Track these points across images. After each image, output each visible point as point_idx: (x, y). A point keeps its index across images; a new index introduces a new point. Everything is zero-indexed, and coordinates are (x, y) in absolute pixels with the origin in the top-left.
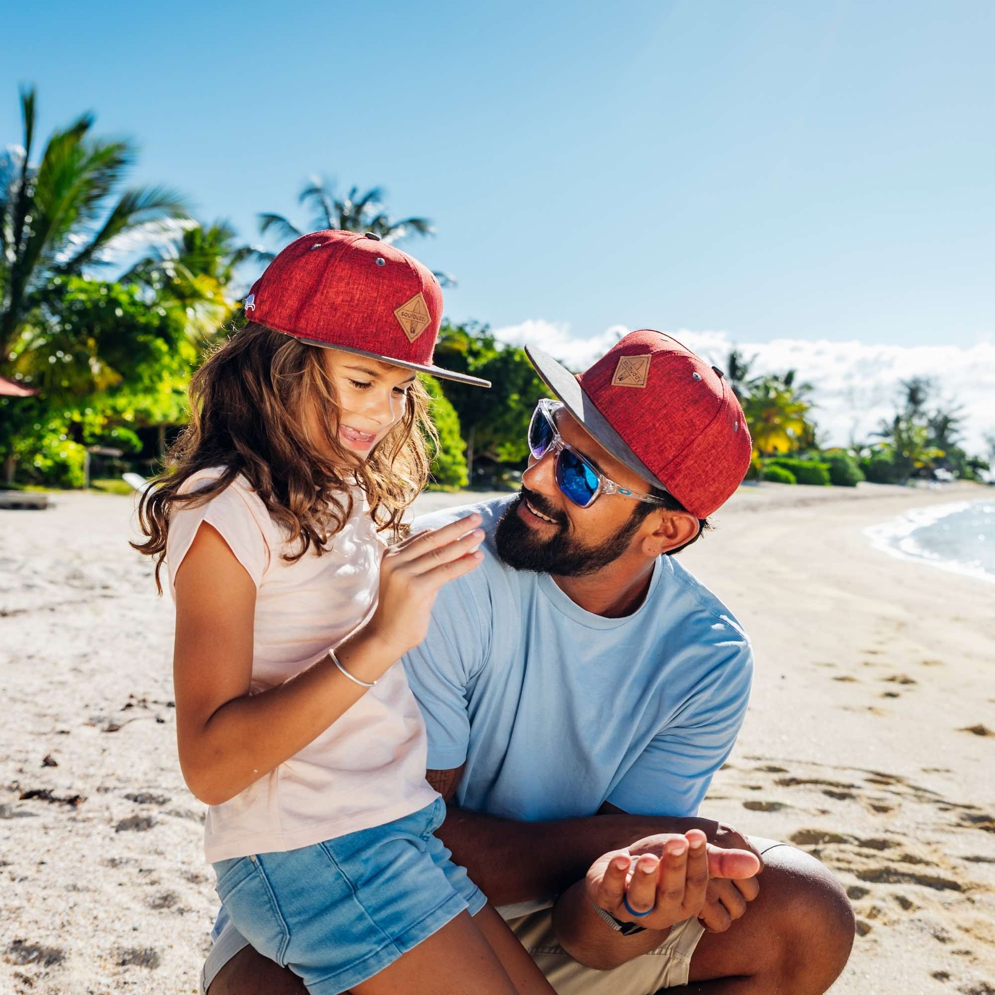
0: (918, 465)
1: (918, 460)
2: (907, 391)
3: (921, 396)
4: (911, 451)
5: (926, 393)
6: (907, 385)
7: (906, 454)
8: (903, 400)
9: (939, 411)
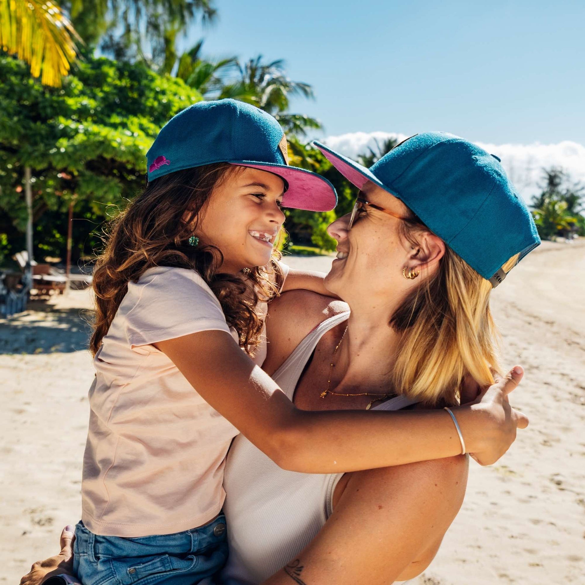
0: (559, 227)
1: (560, 224)
2: (547, 176)
3: (557, 180)
4: (555, 218)
5: (560, 178)
6: (548, 173)
7: (551, 220)
8: (545, 183)
9: (568, 190)
